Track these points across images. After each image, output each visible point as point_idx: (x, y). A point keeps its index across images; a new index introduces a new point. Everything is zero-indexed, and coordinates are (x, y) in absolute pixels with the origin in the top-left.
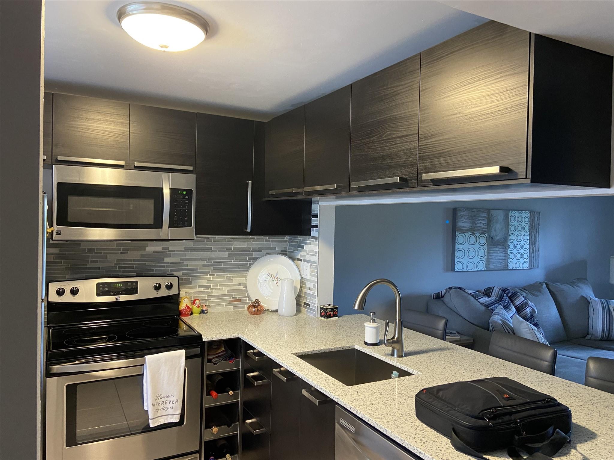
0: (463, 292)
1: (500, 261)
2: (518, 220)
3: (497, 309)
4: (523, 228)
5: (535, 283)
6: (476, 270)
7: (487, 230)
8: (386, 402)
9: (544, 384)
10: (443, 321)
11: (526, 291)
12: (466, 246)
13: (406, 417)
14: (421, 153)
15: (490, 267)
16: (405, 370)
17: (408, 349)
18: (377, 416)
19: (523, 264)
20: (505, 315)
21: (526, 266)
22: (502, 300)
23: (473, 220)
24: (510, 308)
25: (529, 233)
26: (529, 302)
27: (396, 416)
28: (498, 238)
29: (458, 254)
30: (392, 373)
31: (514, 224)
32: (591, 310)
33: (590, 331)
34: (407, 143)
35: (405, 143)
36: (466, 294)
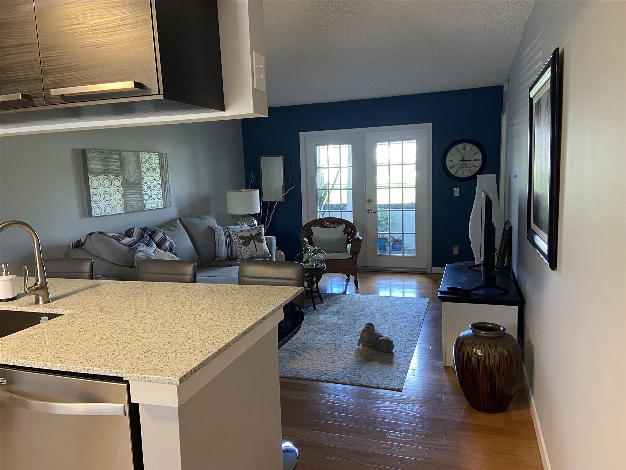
0: (105, 236)
1: (137, 202)
2: (149, 162)
3: (140, 247)
4: (154, 170)
5: (170, 220)
6: (114, 213)
7: (120, 172)
8: (41, 342)
9: (190, 290)
10: (89, 263)
11: (164, 228)
12: (101, 190)
13: (66, 348)
14: (44, 67)
15: (129, 209)
16: (55, 313)
17: (54, 295)
18: (33, 357)
19: (158, 203)
20: (148, 251)
21: (160, 205)
22: (143, 238)
23: (106, 161)
24: (152, 244)
25: (159, 174)
26: (167, 237)
27: (55, 350)
28: (132, 180)
29: (94, 198)
30: (41, 319)
31: (145, 165)
32: (216, 237)
33: (217, 255)
34: (25, 54)
35: (22, 53)
36: (108, 238)
